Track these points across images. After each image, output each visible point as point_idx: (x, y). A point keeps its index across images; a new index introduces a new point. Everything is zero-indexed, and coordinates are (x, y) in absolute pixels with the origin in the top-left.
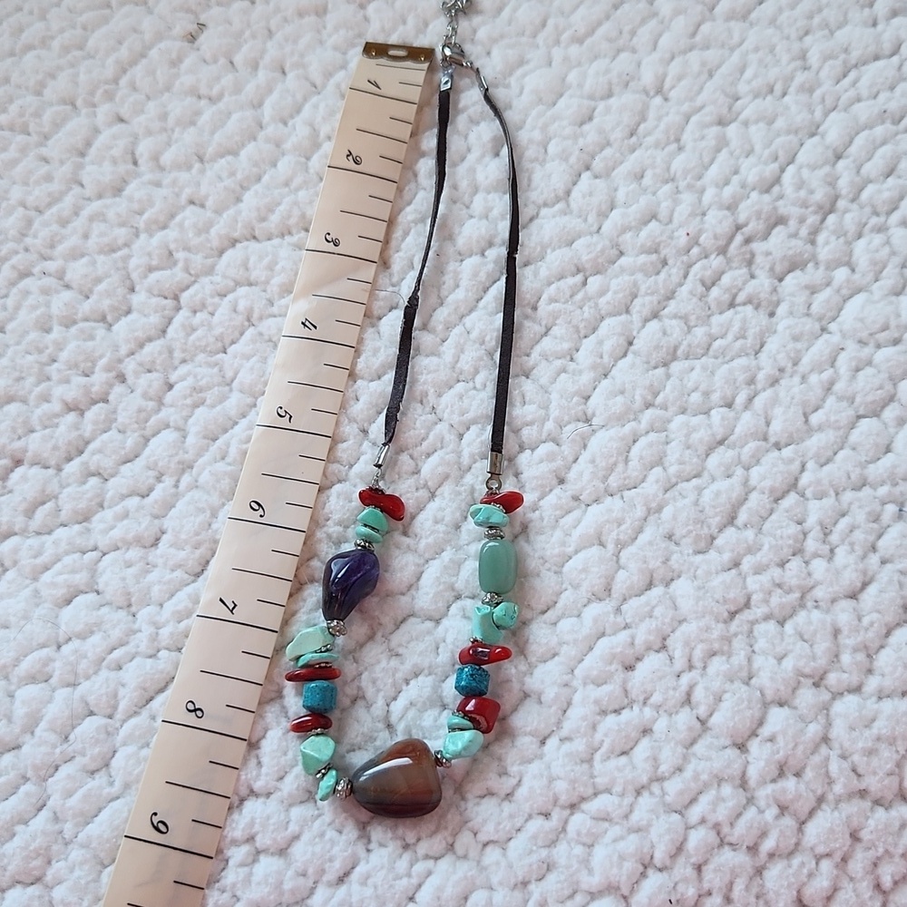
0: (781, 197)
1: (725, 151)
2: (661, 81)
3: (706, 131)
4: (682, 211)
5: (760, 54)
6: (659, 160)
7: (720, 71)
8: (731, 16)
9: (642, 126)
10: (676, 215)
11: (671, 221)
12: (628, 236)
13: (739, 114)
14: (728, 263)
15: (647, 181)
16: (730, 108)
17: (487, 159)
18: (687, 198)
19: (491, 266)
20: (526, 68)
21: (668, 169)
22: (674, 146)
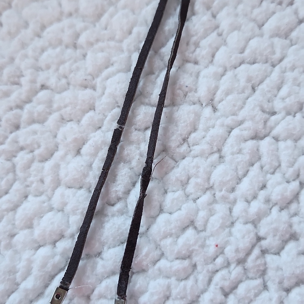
0: (296, 214)
1: (257, 165)
2: (213, 93)
3: (243, 145)
4: (215, 221)
5: (296, 73)
6: (201, 170)
7: (261, 87)
8: (276, 34)
9: (193, 135)
10: (209, 226)
11: (204, 230)
12: (169, 241)
13: (272, 129)
14: (245, 273)
15: (190, 188)
16: (265, 122)
17: (69, 157)
18: (221, 209)
19: (57, 258)
20: (111, 69)
21: (209, 179)
22: (216, 156)
